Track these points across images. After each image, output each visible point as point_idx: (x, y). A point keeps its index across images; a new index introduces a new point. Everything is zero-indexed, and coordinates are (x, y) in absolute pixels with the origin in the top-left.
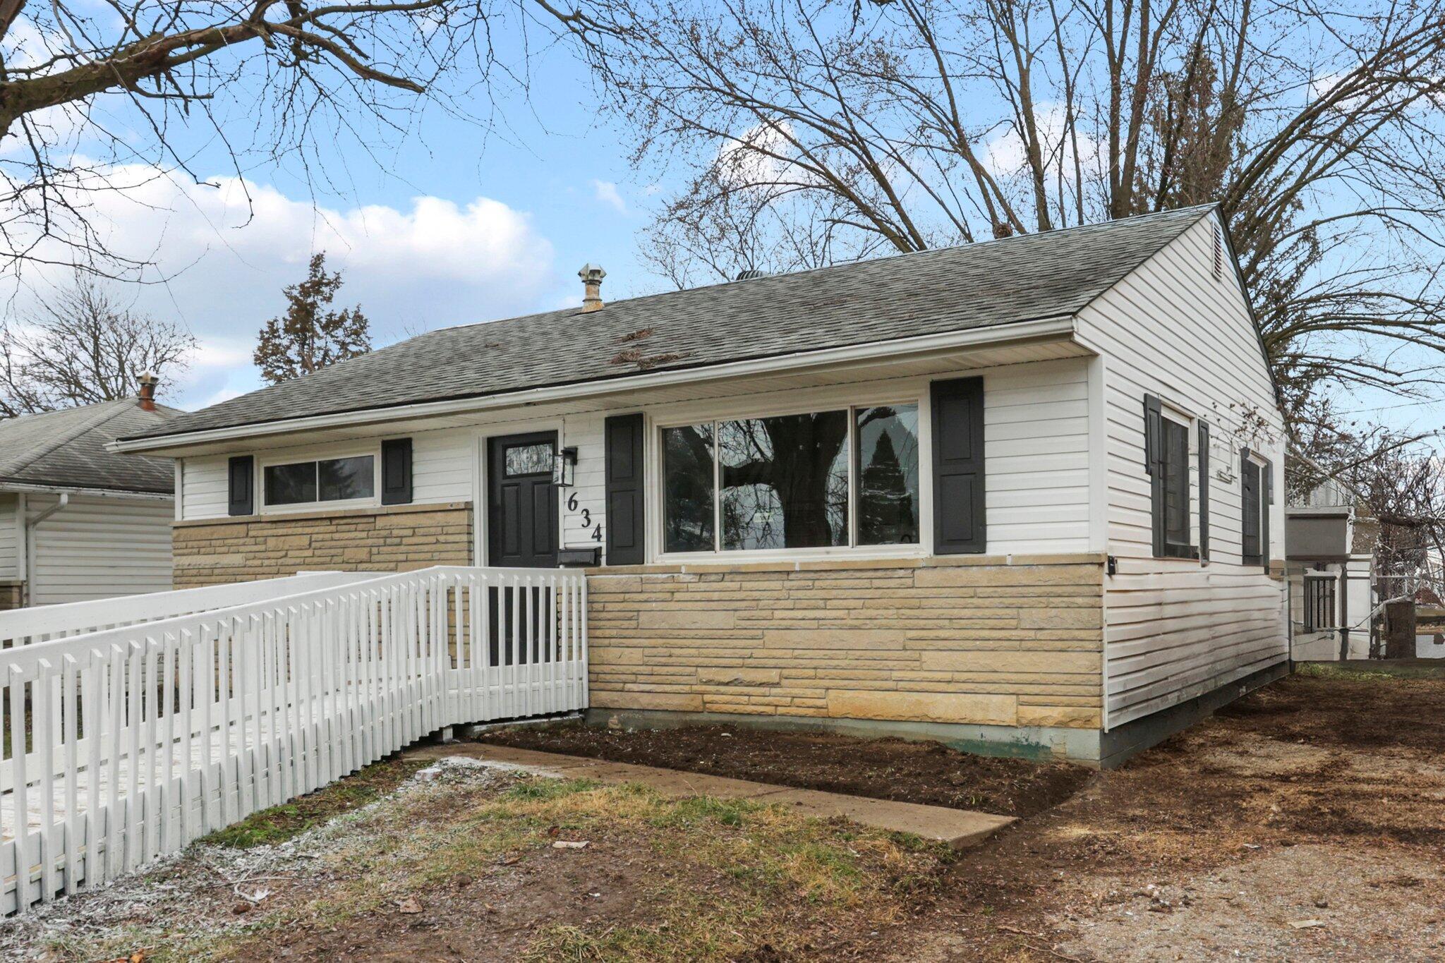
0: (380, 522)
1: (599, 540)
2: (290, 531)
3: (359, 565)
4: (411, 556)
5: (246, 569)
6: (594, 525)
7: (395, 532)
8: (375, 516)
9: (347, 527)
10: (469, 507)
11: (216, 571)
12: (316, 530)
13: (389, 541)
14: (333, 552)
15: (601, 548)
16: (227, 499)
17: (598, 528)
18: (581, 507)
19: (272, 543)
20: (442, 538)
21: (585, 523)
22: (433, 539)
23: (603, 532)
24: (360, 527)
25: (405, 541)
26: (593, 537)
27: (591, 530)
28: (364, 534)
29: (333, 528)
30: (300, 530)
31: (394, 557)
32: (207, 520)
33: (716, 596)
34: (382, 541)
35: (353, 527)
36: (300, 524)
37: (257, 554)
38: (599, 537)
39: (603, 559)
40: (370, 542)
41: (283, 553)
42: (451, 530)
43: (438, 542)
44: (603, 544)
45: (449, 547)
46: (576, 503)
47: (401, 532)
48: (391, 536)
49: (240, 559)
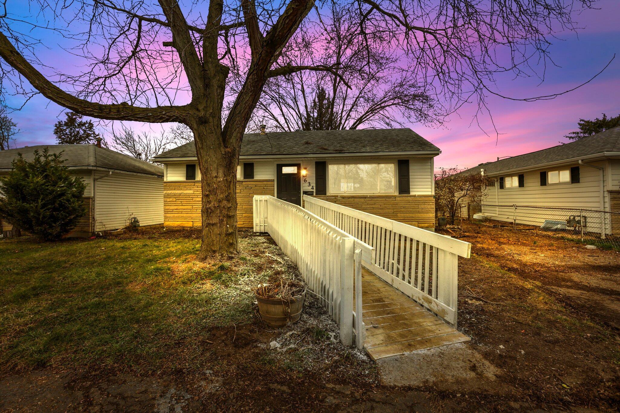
0: (244, 183)
4: (254, 192)
5: (194, 194)
6: (312, 186)
7: (249, 186)
8: (242, 182)
10: (273, 181)
11: (181, 195)
15: (313, 191)
16: (185, 175)
17: (313, 187)
18: (308, 181)
20: (265, 188)
21: (309, 185)
22: (262, 188)
23: (314, 188)
24: (237, 184)
25: (253, 188)
26: (311, 188)
31: (249, 192)
32: (178, 181)
33: (347, 202)
34: (245, 188)
38: (313, 189)
39: (314, 194)
40: (240, 188)
42: (268, 186)
44: (314, 190)
45: (268, 190)
46: (306, 181)
47: (251, 186)
48: (248, 187)
49: (191, 192)
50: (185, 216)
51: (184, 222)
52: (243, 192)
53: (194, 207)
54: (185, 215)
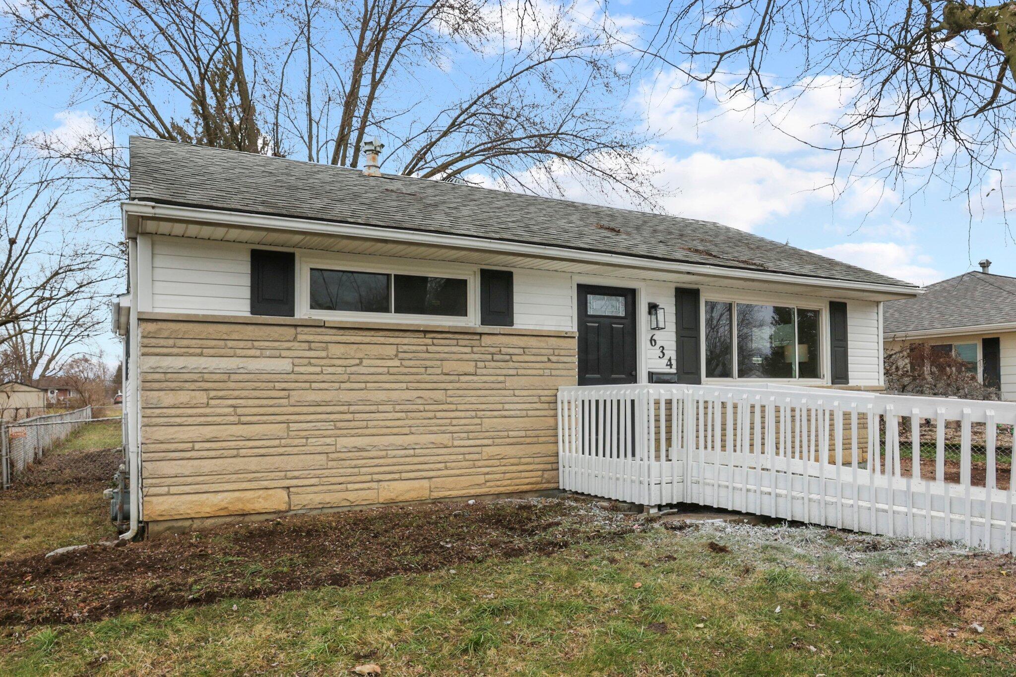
0: (486, 340)
1: (671, 368)
2: (367, 340)
3: (462, 378)
4: (521, 372)
5: (293, 376)
6: (667, 357)
7: (504, 350)
9: (447, 342)
10: (575, 336)
11: (234, 377)
12: (406, 341)
13: (496, 357)
14: (428, 363)
15: (672, 374)
16: (247, 293)
17: (670, 360)
18: (659, 344)
19: (336, 350)
20: (553, 358)
21: (661, 355)
22: (545, 359)
23: (674, 362)
24: (461, 342)
25: (515, 358)
26: (667, 365)
27: (665, 361)
28: (468, 350)
29: (429, 341)
30: (382, 340)
32: (225, 317)
34: (490, 357)
35: (455, 342)
36: (381, 333)
37: (312, 361)
38: (671, 365)
39: (676, 381)
40: (476, 357)
41: (358, 361)
42: (562, 352)
43: (549, 360)
44: (674, 370)
45: (560, 366)
46: (655, 341)
47: (511, 351)
48: (500, 353)
49: (284, 365)
50: (253, 468)
51: (249, 494)
52: (484, 371)
53: (294, 426)
54: (253, 464)
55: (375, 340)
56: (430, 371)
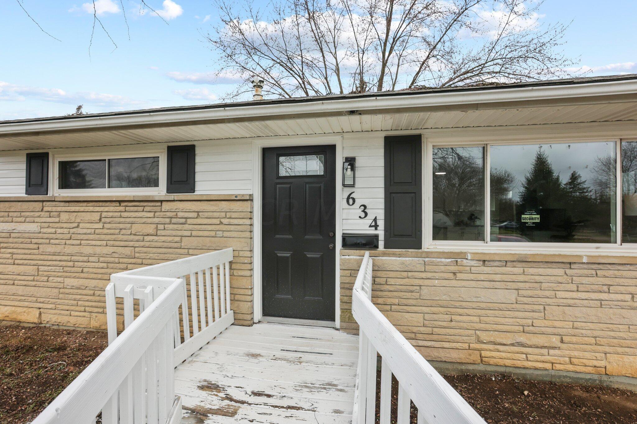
0: (166, 206)
1: (376, 229)
2: (82, 209)
3: (146, 238)
4: (194, 233)
5: (40, 235)
6: (371, 217)
7: (180, 214)
8: (161, 201)
9: (136, 208)
10: (250, 199)
11: (12, 235)
12: (106, 209)
13: (174, 220)
14: (121, 226)
15: (377, 236)
16: (23, 181)
17: (375, 220)
18: (358, 202)
19: (64, 217)
20: (225, 221)
21: (363, 215)
22: (217, 221)
23: (381, 223)
24: (147, 209)
25: (189, 221)
26: (370, 226)
27: (369, 221)
28: (151, 215)
29: (122, 209)
30: (91, 209)
31: (179, 233)
32: (5, 197)
33: (498, 277)
34: (168, 220)
35: (141, 209)
36: (91, 204)
37: (51, 225)
38: (376, 227)
39: (381, 244)
40: (156, 220)
41: (76, 225)
42: (234, 215)
43: (221, 223)
44: (381, 232)
45: (232, 228)
46: (354, 200)
47: (186, 215)
48: (176, 217)
49: (33, 227)
50: (21, 293)
51: (19, 310)
52: (163, 233)
53: (42, 268)
54: (21, 290)
55: (87, 209)
56: (123, 232)
